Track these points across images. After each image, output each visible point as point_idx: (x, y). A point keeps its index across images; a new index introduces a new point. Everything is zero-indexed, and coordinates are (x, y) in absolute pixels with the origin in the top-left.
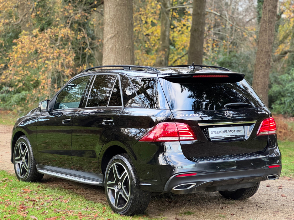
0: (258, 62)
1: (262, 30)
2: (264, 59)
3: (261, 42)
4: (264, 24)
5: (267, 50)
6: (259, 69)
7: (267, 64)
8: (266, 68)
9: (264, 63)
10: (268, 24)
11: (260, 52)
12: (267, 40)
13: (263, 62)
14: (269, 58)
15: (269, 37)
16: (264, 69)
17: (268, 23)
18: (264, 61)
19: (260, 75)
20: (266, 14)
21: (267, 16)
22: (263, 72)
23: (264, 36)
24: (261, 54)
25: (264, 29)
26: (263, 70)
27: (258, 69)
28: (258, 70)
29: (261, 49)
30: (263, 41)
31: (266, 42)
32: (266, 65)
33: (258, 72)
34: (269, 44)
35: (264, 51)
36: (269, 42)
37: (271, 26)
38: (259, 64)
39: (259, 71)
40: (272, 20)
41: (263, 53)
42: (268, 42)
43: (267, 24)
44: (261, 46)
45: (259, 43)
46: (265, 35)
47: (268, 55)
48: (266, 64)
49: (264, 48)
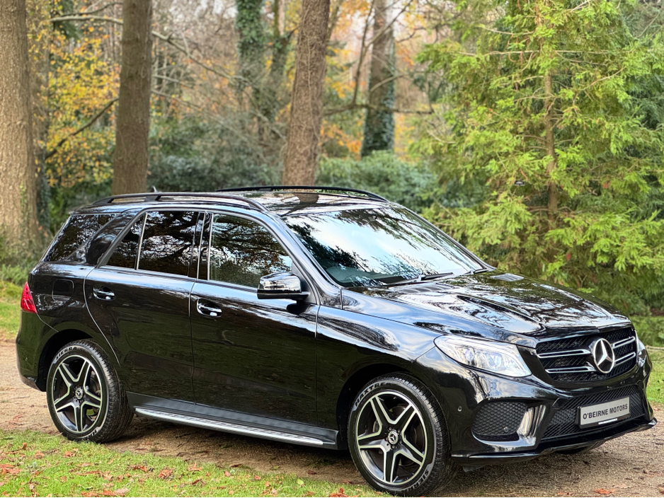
0: (292, 152)
1: (299, 86)
2: (305, 146)
3: (296, 111)
4: (303, 73)
5: (309, 127)
6: (296, 166)
7: (311, 156)
8: (309, 164)
9: (305, 154)
10: (311, 73)
11: (297, 132)
12: (310, 105)
13: (302, 152)
14: (315, 143)
15: (313, 99)
16: (305, 165)
17: (310, 70)
18: (304, 149)
19: (296, 179)
20: (306, 52)
21: (309, 55)
22: (304, 174)
23: (303, 98)
24: (298, 136)
25: (302, 82)
26: (303, 169)
27: (292, 166)
28: (293, 168)
29: (298, 124)
30: (301, 108)
31: (307, 109)
32: (310, 159)
33: (293, 174)
34: (314, 113)
35: (304, 129)
36: (314, 110)
37: (317, 78)
38: (295, 157)
39: (295, 171)
40: (318, 64)
41: (302, 134)
42: (311, 109)
43: (309, 72)
44: (298, 118)
45: (294, 111)
46: (306, 95)
47: (312, 137)
48: (309, 155)
49: (305, 122)
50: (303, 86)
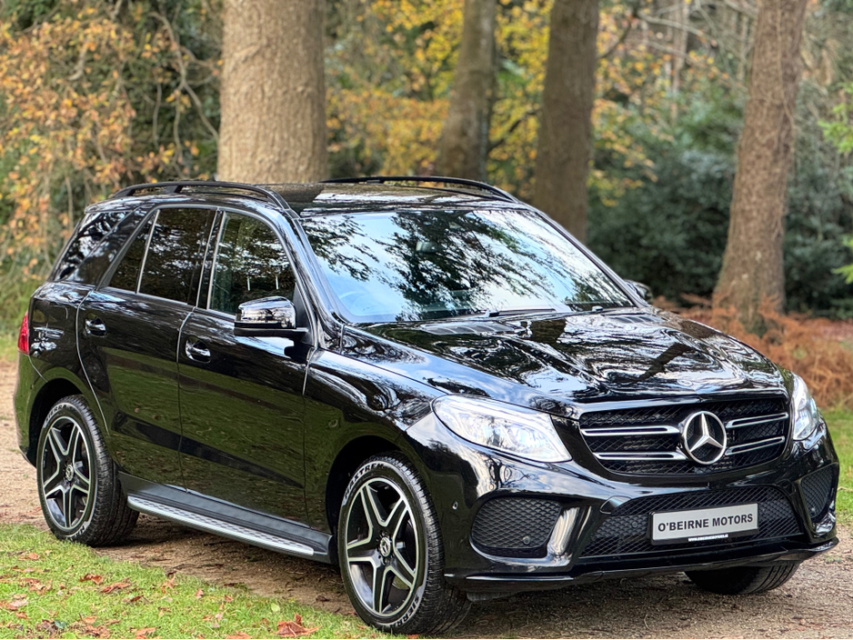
0: (749, 142)
1: (763, 34)
2: (769, 132)
3: (757, 74)
4: (769, 14)
5: (777, 102)
6: (753, 163)
7: (778, 148)
8: (775, 161)
9: (769, 144)
10: (783, 14)
11: (756, 109)
12: (779, 66)
13: (764, 141)
14: (787, 127)
15: (784, 55)
16: (768, 164)
17: (781, 8)
18: (768, 136)
19: (754, 185)
22: (766, 177)
23: (769, 54)
24: (759, 115)
25: (768, 28)
26: (765, 169)
27: (748, 163)
28: (749, 167)
29: (760, 96)
30: (765, 70)
31: (774, 73)
32: (777, 152)
33: (749, 176)
34: (785, 79)
35: (767, 104)
36: (785, 74)
37: (792, 21)
38: (753, 149)
39: (753, 172)
41: (765, 111)
42: (781, 73)
43: (779, 12)
44: (758, 86)
45: (754, 76)
46: (773, 49)
47: (781, 118)
48: (775, 147)
49: (769, 94)
50: (769, 35)
